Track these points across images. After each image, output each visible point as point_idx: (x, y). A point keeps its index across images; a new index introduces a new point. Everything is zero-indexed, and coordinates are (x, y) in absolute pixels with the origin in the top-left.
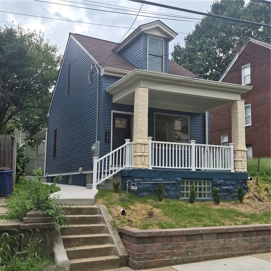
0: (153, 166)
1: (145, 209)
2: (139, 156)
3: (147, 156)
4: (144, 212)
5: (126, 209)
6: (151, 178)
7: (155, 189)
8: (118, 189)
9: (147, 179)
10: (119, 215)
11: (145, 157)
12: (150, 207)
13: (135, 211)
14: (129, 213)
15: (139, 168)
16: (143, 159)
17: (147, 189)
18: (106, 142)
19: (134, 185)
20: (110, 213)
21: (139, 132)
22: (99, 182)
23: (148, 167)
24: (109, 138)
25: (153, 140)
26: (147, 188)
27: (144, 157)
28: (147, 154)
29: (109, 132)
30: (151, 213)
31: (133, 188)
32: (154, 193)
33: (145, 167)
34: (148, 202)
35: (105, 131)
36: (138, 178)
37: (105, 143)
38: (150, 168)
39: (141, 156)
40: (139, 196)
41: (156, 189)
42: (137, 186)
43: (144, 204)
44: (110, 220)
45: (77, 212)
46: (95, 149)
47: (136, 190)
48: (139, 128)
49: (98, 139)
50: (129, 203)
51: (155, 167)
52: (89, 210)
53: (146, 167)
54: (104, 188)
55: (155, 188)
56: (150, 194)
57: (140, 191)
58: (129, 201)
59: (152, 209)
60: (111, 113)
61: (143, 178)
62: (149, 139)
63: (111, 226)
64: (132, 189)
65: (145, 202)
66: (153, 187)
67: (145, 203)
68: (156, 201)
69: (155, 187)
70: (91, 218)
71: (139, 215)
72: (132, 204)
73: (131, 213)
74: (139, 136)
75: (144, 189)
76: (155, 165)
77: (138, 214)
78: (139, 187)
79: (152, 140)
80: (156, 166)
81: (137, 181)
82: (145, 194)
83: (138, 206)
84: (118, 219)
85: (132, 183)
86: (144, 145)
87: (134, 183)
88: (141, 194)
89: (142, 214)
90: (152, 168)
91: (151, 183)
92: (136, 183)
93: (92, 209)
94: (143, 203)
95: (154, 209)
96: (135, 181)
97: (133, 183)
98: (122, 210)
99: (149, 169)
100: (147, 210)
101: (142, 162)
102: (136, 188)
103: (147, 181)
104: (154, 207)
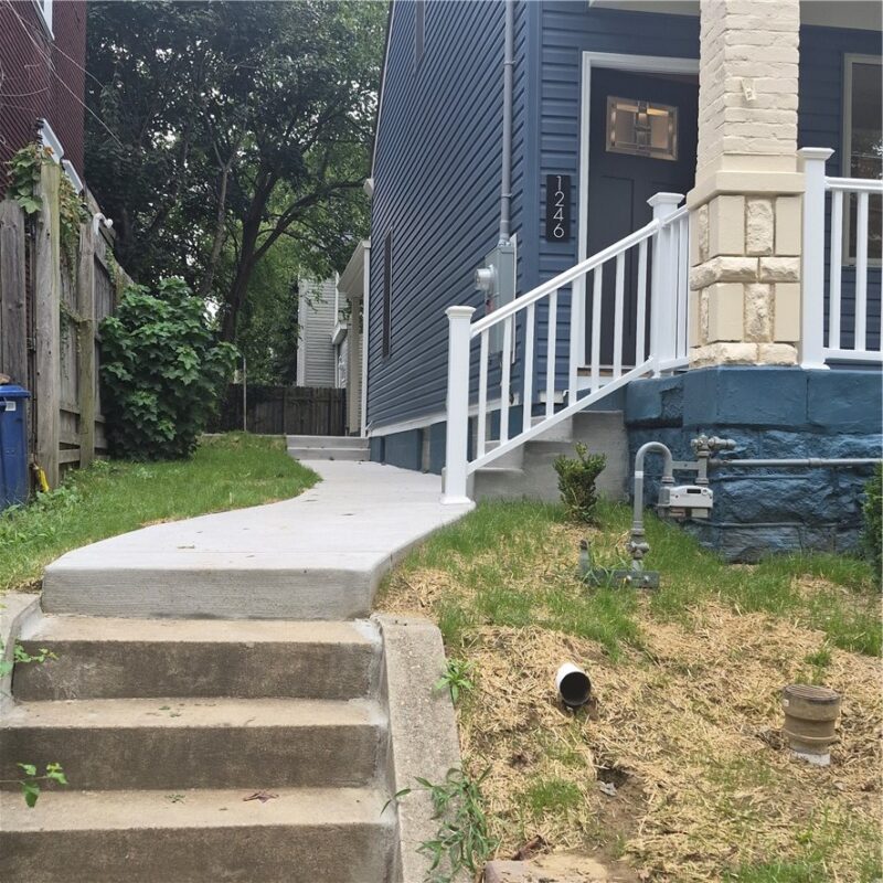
0: (836, 351)
1: (766, 652)
2: (730, 278)
3: (789, 278)
4: (758, 683)
5: (607, 657)
6: (820, 429)
7: (852, 507)
8: (588, 502)
9: (791, 437)
10: (533, 718)
11: (772, 283)
12: (809, 642)
13: (683, 671)
14: (626, 700)
15: (730, 363)
16: (760, 302)
17: (792, 507)
18: (549, 237)
19: (684, 477)
20: (462, 691)
21: (733, 112)
22: (484, 459)
23: (799, 358)
24: (567, 213)
25: (833, 168)
26: (791, 500)
27: (764, 288)
28: (790, 265)
29: (566, 179)
30: (810, 712)
31: (678, 496)
32: (842, 530)
33: (775, 355)
34: (795, 601)
35: (546, 173)
36: (718, 428)
37: (543, 242)
38: (814, 362)
39: (746, 278)
40: (731, 553)
41: (859, 505)
42: (711, 484)
43: (761, 617)
44: (443, 770)
45: (202, 680)
46: (491, 283)
47: (705, 514)
48: (733, 80)
49: (509, 226)
50: (647, 601)
51: (847, 354)
52: (297, 666)
53: (785, 355)
54: (517, 494)
55: (845, 499)
56: (812, 538)
57: (738, 519)
58: (650, 587)
59: (821, 661)
60: (577, 66)
61: (757, 428)
62: (808, 165)
63: (436, 826)
64: (674, 502)
65: (769, 600)
66: (835, 495)
67: (770, 608)
68: (856, 588)
69: (846, 492)
70: (289, 742)
71: (715, 712)
72: (669, 609)
73: (650, 693)
74: (731, 137)
75: (767, 503)
76: (847, 342)
77: (703, 696)
78: (729, 487)
79: (828, 174)
80: (860, 352)
81: (714, 449)
82: (774, 535)
83: (714, 627)
84: (517, 761)
85: (672, 465)
86: (767, 204)
87: (691, 466)
88: (746, 538)
89: (741, 699)
90: (829, 362)
91: (817, 466)
92: (701, 466)
93: (325, 659)
94: (752, 605)
95: (840, 657)
96: (699, 448)
97: (680, 465)
98: (568, 668)
99: (805, 366)
100: (779, 664)
101: (751, 318)
102: (704, 499)
103: (788, 450)
104: (841, 644)
